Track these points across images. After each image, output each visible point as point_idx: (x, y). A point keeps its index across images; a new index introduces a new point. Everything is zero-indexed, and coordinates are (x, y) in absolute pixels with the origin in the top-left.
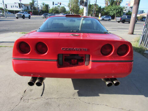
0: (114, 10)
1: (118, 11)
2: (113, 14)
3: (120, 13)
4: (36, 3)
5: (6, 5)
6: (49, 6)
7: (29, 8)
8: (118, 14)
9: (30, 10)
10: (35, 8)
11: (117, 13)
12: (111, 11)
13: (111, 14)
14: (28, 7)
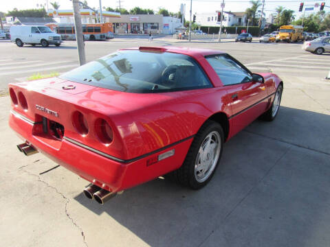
4: (259, 8)
5: (195, 17)
6: (293, 14)
7: (243, 20)
9: (244, 26)
10: (255, 22)
14: (240, 20)
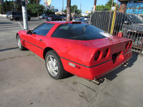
0: (35, 8)
1: (39, 9)
2: (35, 12)
3: (41, 11)
8: (40, 12)
11: (38, 11)
12: (33, 9)
13: (33, 12)
